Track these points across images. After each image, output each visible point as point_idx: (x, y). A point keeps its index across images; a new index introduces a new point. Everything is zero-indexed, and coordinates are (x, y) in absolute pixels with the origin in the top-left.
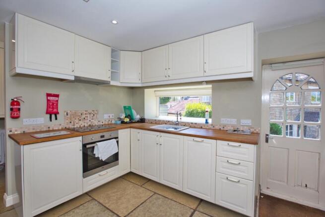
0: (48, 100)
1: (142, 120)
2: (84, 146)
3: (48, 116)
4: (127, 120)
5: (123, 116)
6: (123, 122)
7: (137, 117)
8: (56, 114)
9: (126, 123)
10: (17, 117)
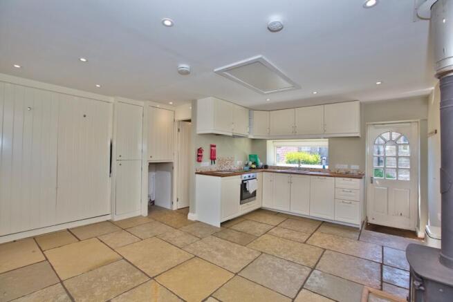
0: (211, 150)
1: (266, 167)
2: (243, 181)
3: (210, 161)
4: (254, 166)
5: (250, 163)
6: (251, 168)
7: (261, 164)
8: (214, 159)
9: (254, 168)
10: (200, 161)
